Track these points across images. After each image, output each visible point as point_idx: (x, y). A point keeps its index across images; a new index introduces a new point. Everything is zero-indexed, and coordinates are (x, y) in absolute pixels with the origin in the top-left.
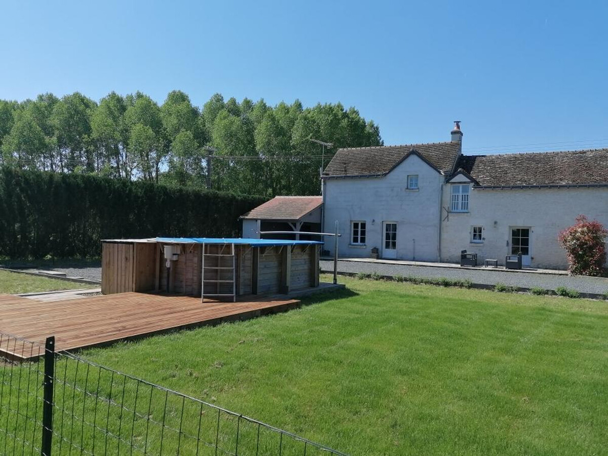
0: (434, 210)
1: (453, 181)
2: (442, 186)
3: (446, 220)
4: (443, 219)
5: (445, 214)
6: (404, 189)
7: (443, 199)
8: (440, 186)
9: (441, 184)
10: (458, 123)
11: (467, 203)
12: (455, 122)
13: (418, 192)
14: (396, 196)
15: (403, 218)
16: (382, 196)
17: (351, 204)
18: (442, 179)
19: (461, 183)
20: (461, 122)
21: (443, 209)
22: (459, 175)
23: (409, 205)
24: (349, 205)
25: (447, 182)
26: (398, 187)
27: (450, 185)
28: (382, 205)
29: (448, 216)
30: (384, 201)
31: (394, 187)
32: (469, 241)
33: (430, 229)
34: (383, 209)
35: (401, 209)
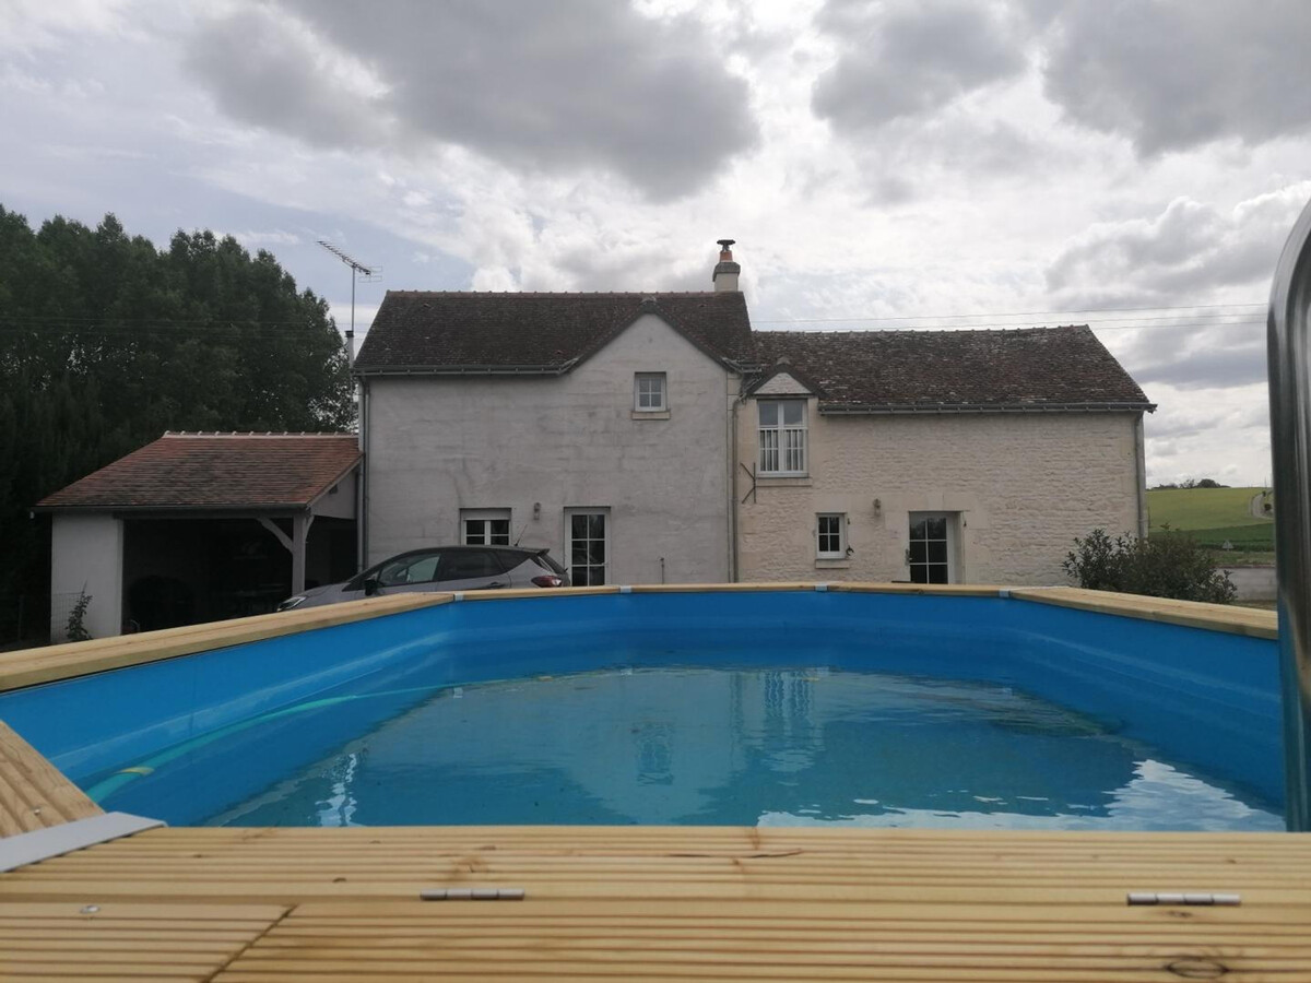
0: (714, 470)
1: (766, 389)
2: (736, 404)
3: (751, 498)
4: (741, 497)
5: (745, 483)
6: (625, 413)
7: (740, 441)
8: (730, 407)
9: (732, 399)
10: (725, 245)
11: (802, 451)
13: (667, 423)
14: (603, 432)
15: (629, 498)
16: (561, 433)
17: (459, 456)
18: (735, 385)
19: (783, 397)
20: (732, 242)
21: (741, 470)
22: (780, 375)
23: (643, 458)
24: (454, 460)
25: (748, 393)
26: (608, 406)
27: (754, 403)
28: (561, 459)
29: (754, 487)
30: (568, 446)
31: (595, 407)
32: (812, 555)
33: (705, 526)
34: (566, 471)
35: (620, 469)
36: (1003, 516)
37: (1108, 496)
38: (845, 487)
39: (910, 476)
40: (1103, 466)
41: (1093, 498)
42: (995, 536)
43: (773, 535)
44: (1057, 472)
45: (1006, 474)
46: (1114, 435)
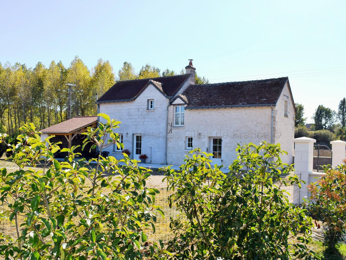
0: (163, 125)
1: (174, 103)
2: (168, 107)
3: (170, 132)
4: (168, 132)
5: (169, 127)
6: (145, 110)
7: (169, 117)
11: (184, 119)
12: (189, 60)
13: (154, 112)
14: (140, 115)
16: (133, 115)
18: (168, 102)
19: (179, 105)
20: (192, 60)
21: (169, 124)
22: (177, 99)
23: (148, 121)
25: (171, 104)
26: (142, 108)
27: (172, 106)
28: (132, 122)
29: (171, 129)
30: (134, 119)
31: (139, 109)
32: (184, 148)
33: (161, 139)
34: (133, 125)
35: (144, 124)
38: (192, 129)
39: (209, 126)
42: (230, 144)
43: (175, 142)
46: (266, 114)
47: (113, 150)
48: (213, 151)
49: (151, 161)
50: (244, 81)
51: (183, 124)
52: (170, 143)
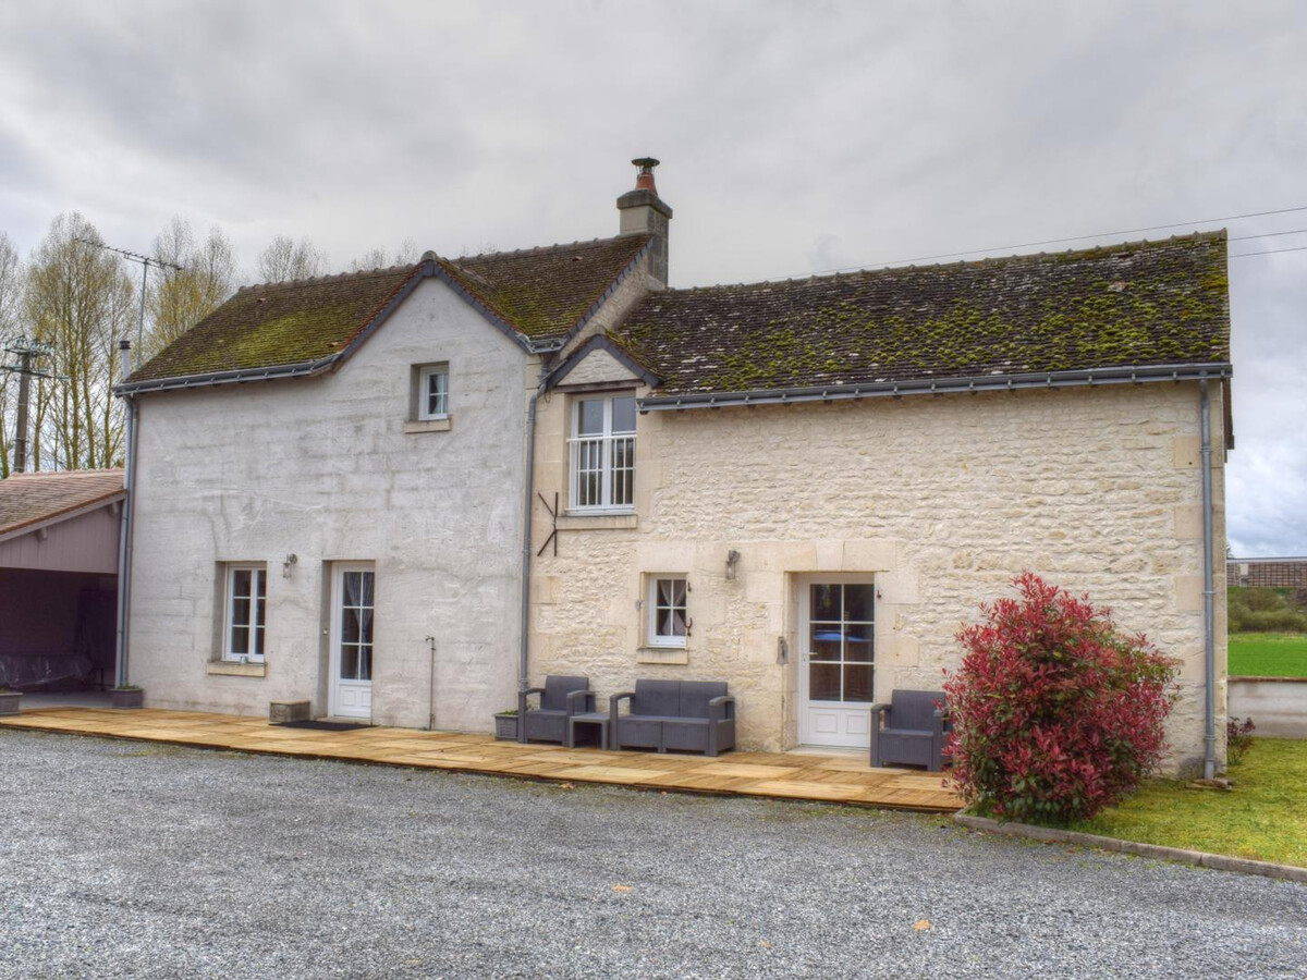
0: (506, 507)
1: (574, 377)
2: (534, 402)
3: (550, 548)
4: (536, 548)
5: (544, 523)
6: (398, 424)
7: (539, 460)
8: (527, 405)
9: (530, 395)
10: (647, 164)
11: (630, 474)
12: (636, 162)
13: (450, 434)
14: (370, 454)
15: (396, 548)
16: (323, 457)
17: (217, 492)
18: (533, 373)
19: (600, 388)
20: (657, 163)
21: (538, 504)
22: (594, 353)
23: (415, 489)
24: (213, 497)
25: (551, 384)
26: (378, 416)
27: (559, 399)
28: (322, 493)
29: (555, 532)
30: (330, 474)
31: (363, 418)
32: (632, 642)
33: (490, 590)
34: (327, 510)
35: (389, 506)
36: (946, 582)
37: (1149, 544)
38: (687, 530)
39: (790, 511)
40: (1137, 487)
41: (1119, 549)
42: (931, 616)
43: (580, 607)
44: (1049, 500)
45: (956, 506)
46: (1161, 427)
47: (208, 656)
48: (812, 658)
49: (432, 719)
50: (962, 264)
51: (630, 500)
52: (548, 612)
